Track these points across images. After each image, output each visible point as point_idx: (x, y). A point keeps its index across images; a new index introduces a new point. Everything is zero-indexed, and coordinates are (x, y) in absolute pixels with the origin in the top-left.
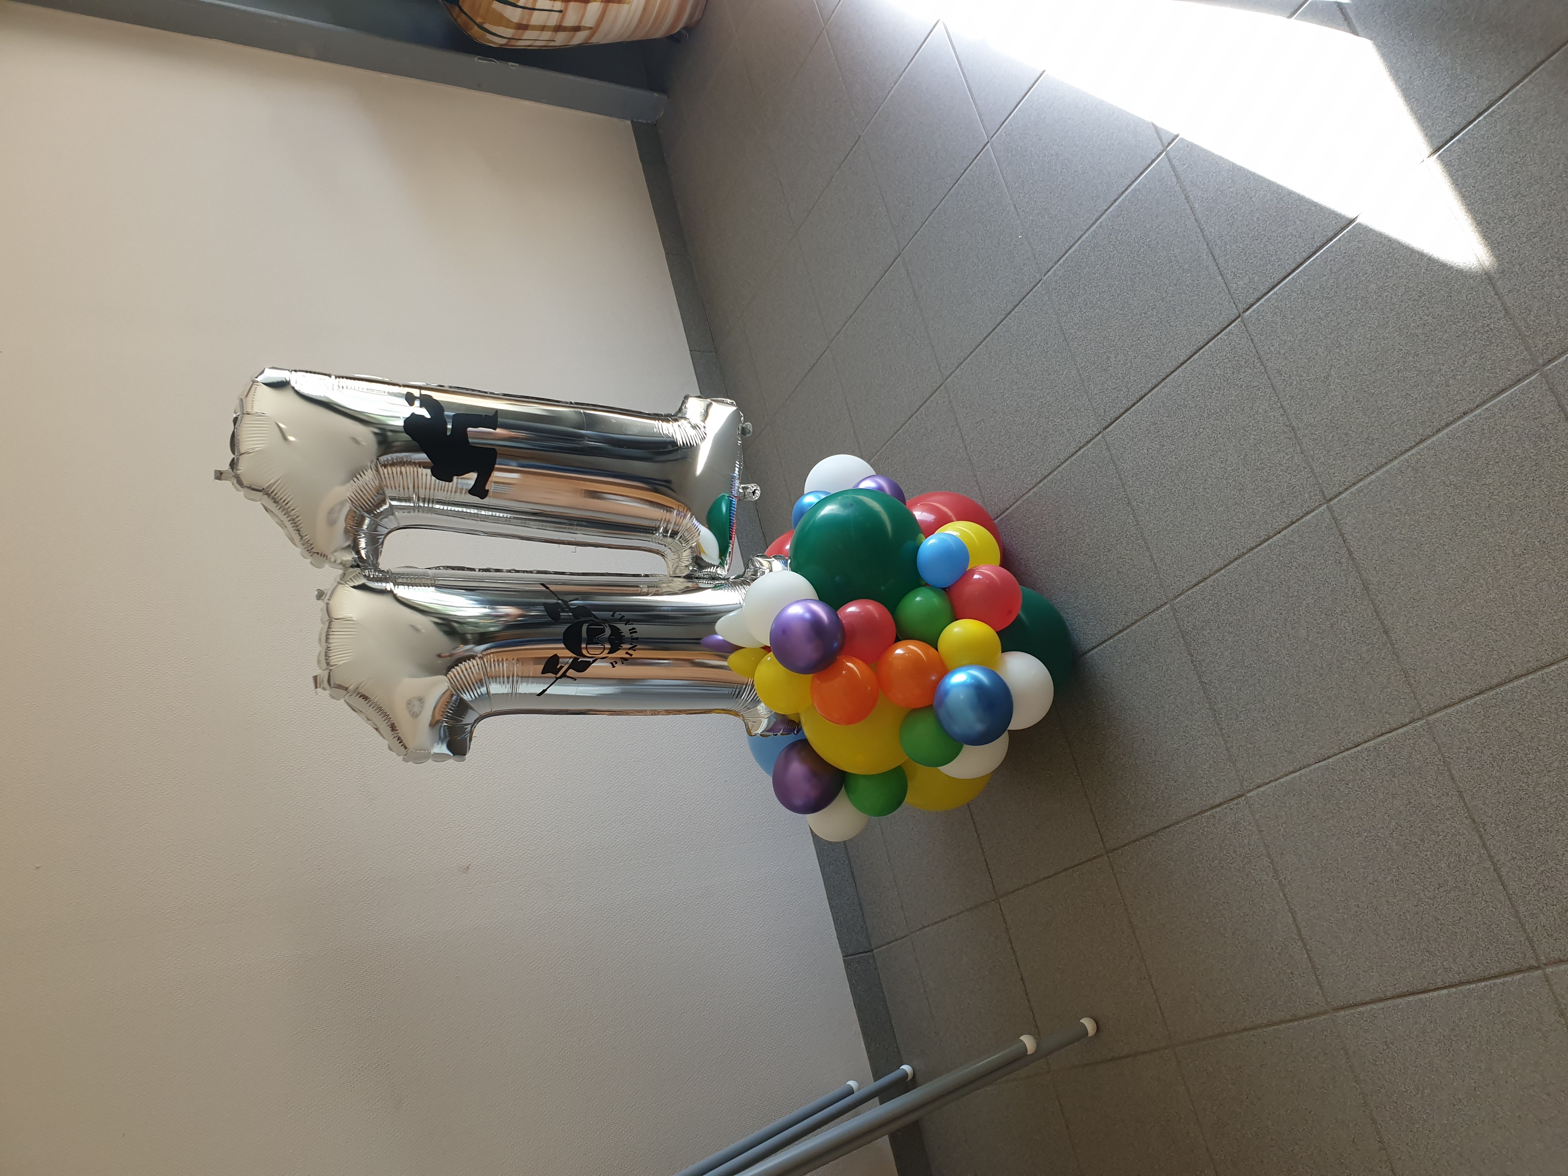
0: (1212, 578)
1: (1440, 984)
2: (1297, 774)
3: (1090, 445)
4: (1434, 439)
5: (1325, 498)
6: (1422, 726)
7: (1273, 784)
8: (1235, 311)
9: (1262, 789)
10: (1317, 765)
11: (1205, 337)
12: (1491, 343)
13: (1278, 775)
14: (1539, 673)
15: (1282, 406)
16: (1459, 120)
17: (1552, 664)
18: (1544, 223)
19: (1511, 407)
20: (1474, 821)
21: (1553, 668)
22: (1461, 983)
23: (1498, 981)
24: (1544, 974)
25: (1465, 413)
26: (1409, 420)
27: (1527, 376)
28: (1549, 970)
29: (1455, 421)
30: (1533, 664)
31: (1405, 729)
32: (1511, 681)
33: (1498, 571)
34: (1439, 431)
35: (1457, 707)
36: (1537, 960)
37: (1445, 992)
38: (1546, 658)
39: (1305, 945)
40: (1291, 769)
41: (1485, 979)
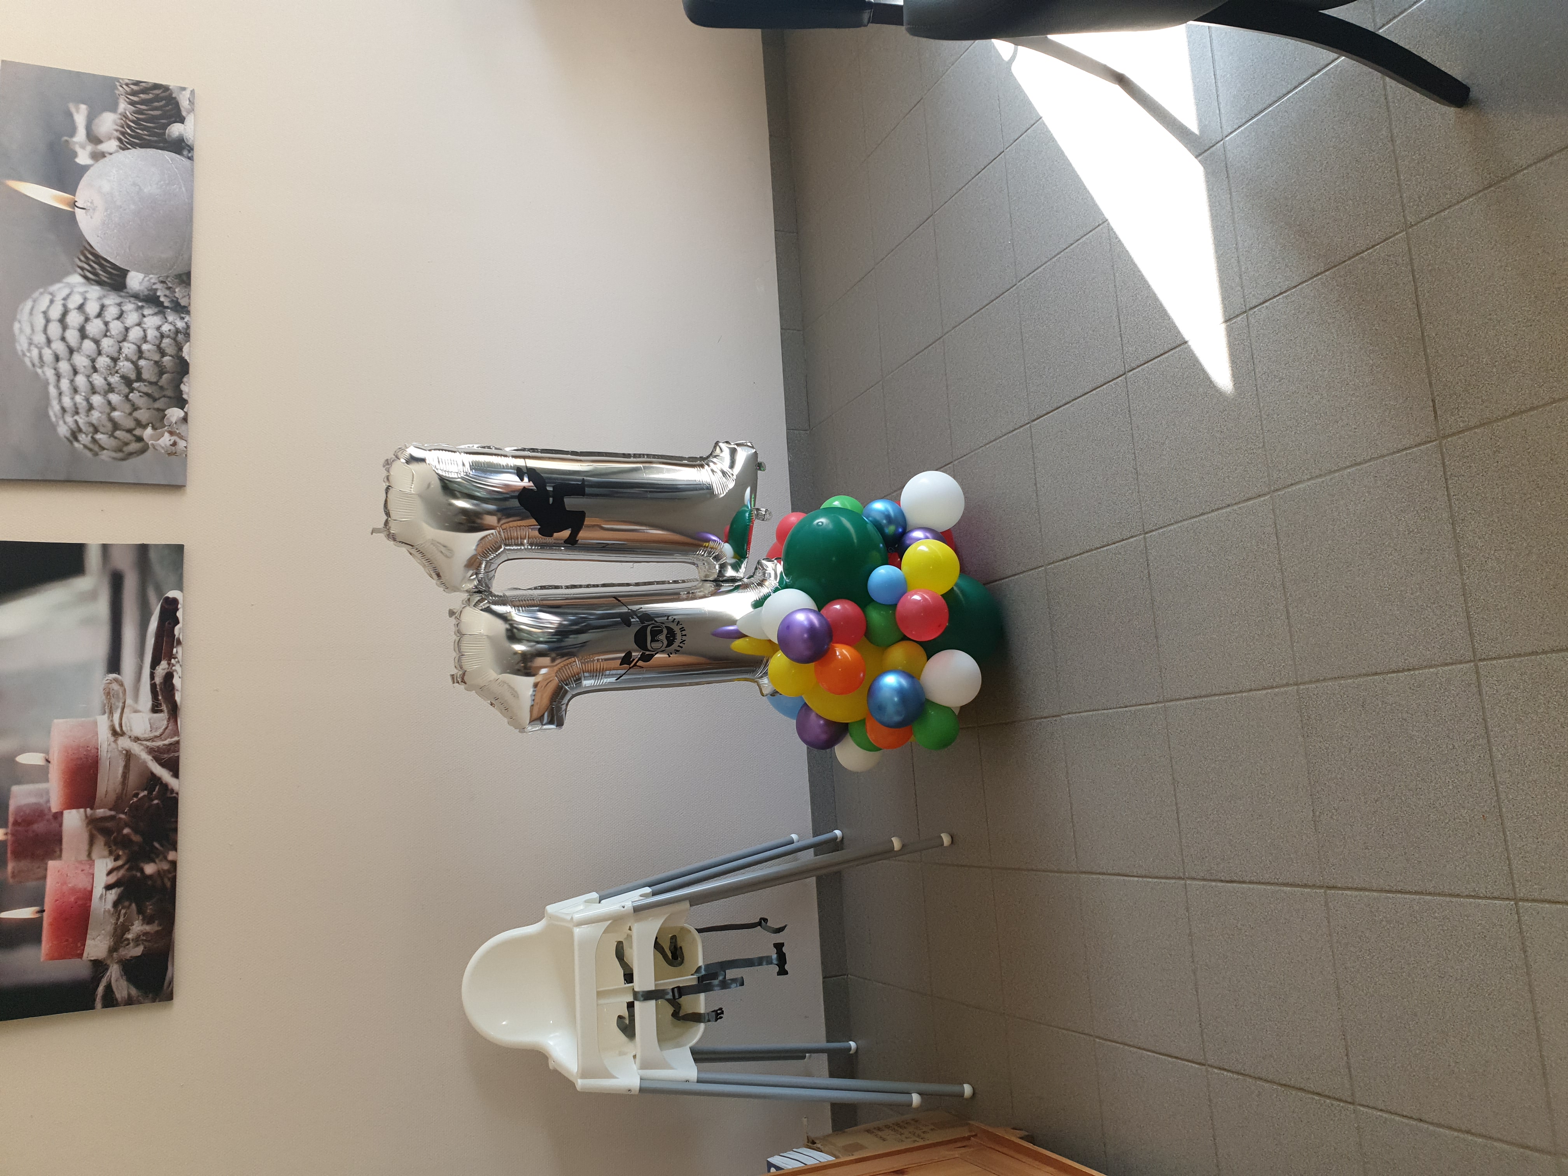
0: (1072, 559)
1: (1135, 874)
2: (1091, 713)
3: (1022, 429)
4: (1209, 515)
5: (1144, 530)
6: (1161, 708)
7: (1077, 715)
8: (1123, 369)
9: (1070, 716)
10: (1103, 711)
11: (1102, 380)
12: (1252, 463)
13: (1081, 710)
14: (1226, 696)
15: (1134, 453)
16: (1269, 292)
17: (1232, 693)
18: (1295, 391)
19: (1252, 513)
20: (1174, 779)
21: (1233, 696)
22: (1146, 877)
23: (1163, 881)
24: (1185, 884)
25: (1229, 505)
26: (1199, 496)
27: (1265, 495)
28: (1188, 882)
29: (1222, 508)
30: (1224, 690)
31: (1153, 705)
32: (1212, 695)
33: (1221, 621)
34: (1213, 511)
35: (1181, 702)
36: (1184, 874)
37: (1136, 879)
38: (1231, 689)
39: (1073, 826)
40: (1088, 708)
41: (1157, 877)
